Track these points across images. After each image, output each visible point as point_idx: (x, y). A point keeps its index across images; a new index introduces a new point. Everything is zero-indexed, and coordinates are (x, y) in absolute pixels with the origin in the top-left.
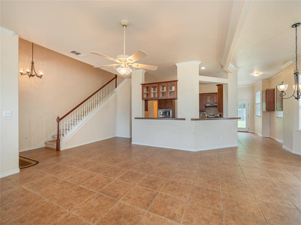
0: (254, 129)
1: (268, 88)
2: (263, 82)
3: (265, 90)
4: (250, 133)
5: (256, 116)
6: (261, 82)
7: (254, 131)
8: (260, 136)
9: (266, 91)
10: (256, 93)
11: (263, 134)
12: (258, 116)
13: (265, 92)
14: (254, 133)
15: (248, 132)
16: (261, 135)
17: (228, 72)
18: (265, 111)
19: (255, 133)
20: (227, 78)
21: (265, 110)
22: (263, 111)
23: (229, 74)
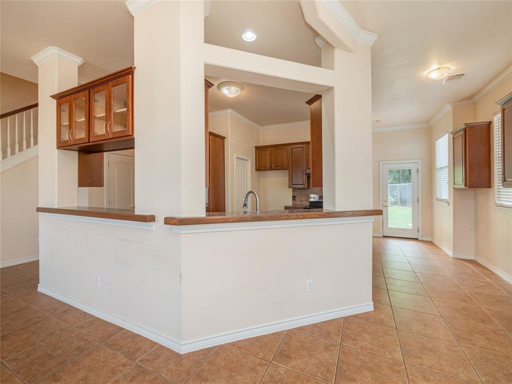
0: (431, 232)
1: (471, 121)
2: (454, 108)
3: (463, 126)
4: (421, 241)
5: (437, 199)
6: (449, 108)
7: (432, 237)
8: (447, 255)
9: (465, 130)
10: (437, 142)
11: (455, 248)
12: (442, 200)
13: (462, 133)
14: (431, 243)
15: (417, 239)
16: (450, 253)
17: (334, 47)
18: (463, 186)
19: (435, 243)
20: (333, 69)
21: (461, 184)
22: (456, 187)
23: (338, 54)
